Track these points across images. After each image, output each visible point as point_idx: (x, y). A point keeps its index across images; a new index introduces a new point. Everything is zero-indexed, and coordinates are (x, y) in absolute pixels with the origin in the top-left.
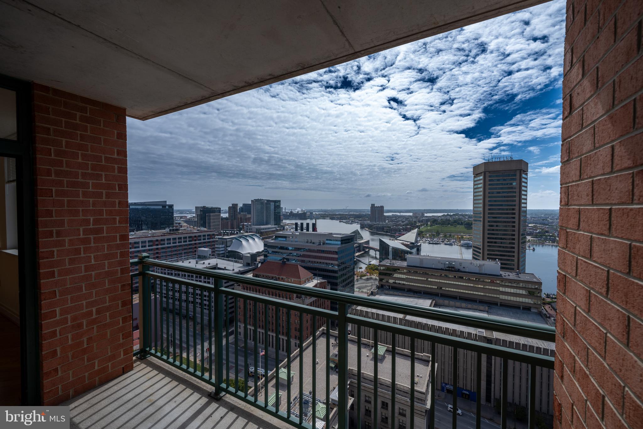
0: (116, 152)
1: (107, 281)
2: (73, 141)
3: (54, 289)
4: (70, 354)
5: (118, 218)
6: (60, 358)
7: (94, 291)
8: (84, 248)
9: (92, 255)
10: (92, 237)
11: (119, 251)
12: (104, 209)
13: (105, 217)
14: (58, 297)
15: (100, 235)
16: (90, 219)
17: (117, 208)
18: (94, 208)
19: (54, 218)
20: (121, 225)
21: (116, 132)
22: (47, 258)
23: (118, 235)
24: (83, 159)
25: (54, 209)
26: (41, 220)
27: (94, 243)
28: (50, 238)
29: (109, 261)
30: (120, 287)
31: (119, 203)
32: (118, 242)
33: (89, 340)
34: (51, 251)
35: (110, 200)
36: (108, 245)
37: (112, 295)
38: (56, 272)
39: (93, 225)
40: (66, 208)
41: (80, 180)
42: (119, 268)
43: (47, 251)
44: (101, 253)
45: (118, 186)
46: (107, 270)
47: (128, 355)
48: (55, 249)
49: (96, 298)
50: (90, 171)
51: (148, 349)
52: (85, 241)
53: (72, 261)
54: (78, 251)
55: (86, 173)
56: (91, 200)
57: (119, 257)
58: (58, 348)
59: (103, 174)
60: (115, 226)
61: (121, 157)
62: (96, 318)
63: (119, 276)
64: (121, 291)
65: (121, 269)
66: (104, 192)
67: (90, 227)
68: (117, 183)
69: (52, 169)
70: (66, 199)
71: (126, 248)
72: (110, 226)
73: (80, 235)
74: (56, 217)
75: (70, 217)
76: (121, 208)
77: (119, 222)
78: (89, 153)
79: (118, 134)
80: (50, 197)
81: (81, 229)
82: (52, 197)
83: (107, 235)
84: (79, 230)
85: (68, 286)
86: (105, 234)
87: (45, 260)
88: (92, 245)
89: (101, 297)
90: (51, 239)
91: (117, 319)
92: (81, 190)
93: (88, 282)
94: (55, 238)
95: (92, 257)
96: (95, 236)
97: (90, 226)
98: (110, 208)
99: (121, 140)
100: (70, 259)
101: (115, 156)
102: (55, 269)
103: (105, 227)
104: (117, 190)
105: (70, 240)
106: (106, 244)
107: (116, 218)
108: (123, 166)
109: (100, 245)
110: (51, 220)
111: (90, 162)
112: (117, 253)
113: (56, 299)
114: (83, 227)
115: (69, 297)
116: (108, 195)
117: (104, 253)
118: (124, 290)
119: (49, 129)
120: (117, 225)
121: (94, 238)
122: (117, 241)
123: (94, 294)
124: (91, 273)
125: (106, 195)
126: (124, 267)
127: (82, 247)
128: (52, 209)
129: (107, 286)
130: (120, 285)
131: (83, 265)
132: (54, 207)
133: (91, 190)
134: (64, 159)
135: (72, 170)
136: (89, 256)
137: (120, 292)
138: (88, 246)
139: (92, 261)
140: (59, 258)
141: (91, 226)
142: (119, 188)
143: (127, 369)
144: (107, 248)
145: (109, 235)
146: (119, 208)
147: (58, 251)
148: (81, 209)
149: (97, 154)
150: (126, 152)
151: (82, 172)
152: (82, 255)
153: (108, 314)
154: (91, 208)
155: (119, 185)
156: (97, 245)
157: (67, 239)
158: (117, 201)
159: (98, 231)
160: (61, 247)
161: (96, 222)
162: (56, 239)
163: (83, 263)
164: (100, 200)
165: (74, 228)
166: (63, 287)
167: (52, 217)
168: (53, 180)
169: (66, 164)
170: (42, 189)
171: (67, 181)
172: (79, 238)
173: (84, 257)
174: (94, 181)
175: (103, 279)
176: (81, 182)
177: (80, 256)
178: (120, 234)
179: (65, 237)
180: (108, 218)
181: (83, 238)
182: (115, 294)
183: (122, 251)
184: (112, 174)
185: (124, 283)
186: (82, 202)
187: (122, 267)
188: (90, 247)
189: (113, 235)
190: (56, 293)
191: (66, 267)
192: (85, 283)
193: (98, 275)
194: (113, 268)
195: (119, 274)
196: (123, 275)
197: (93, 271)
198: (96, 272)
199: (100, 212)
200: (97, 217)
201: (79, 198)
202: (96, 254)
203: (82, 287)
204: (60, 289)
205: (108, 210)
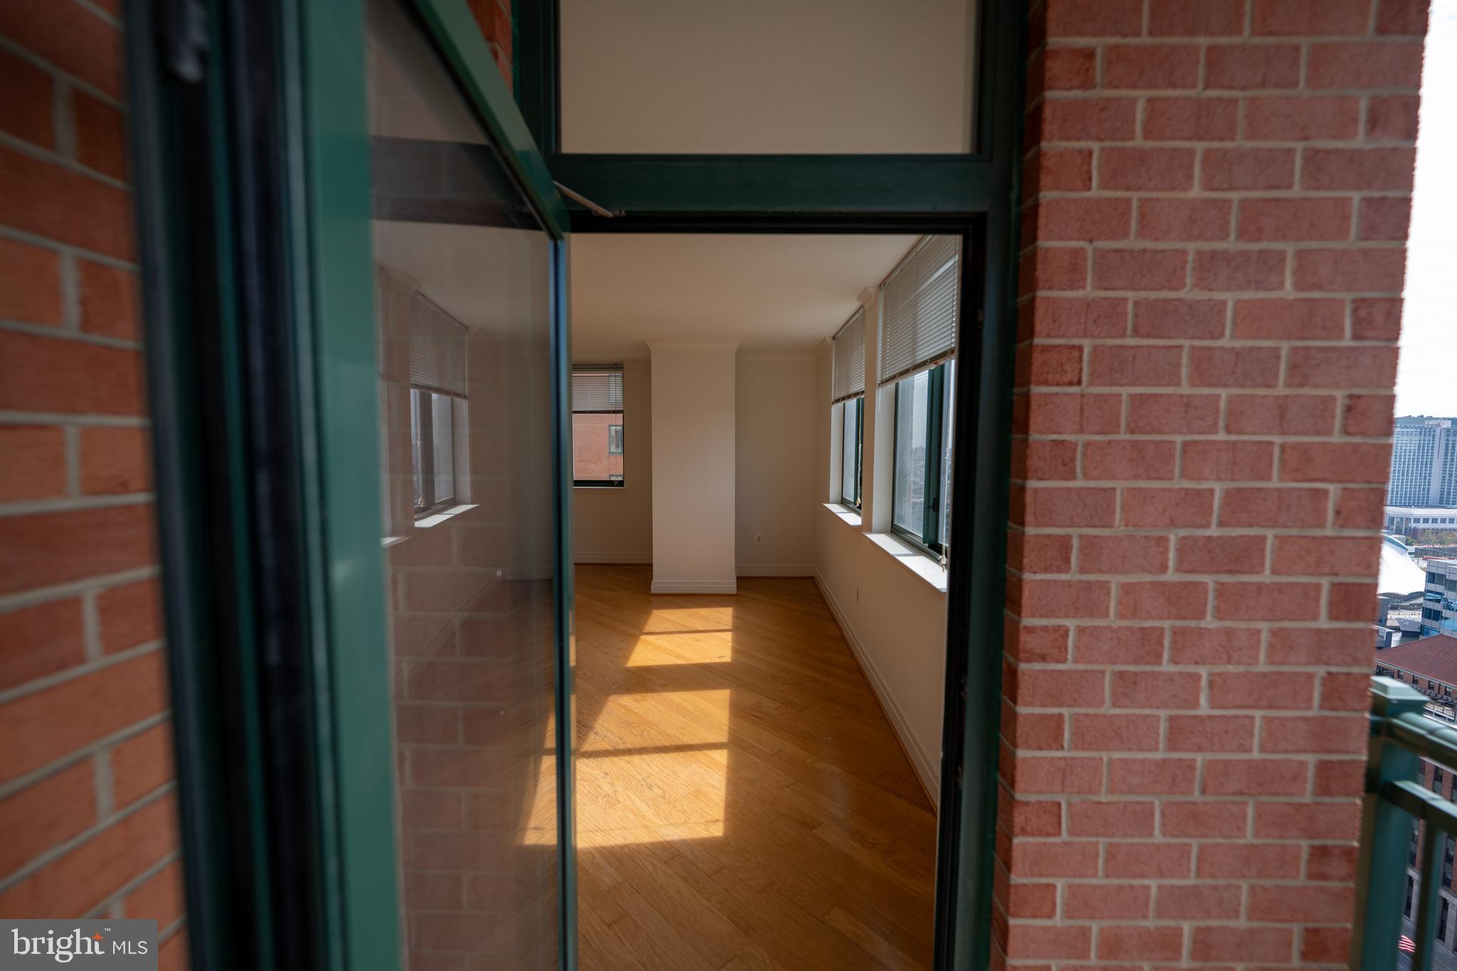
0: (1362, 117)
1: (1250, 811)
2: (1178, 92)
3: (1056, 798)
5: (1333, 489)
7: (1194, 844)
8: (1175, 631)
9: (1204, 672)
10: (1209, 580)
11: (1321, 671)
12: (1278, 440)
13: (1275, 483)
14: (1065, 836)
15: (1244, 579)
16: (1211, 491)
17: (1336, 438)
18: (1233, 438)
19: (1079, 483)
22: (1043, 658)
23: (1325, 582)
24: (1208, 186)
25: (1080, 439)
26: (1036, 490)
27: (1219, 614)
28: (1059, 571)
29: (1273, 714)
30: (1304, 855)
31: (1349, 409)
32: (1323, 623)
34: (1057, 629)
35: (1306, 391)
36: (1274, 633)
37: (1268, 883)
38: (1067, 726)
39: (1221, 524)
40: (1123, 436)
41: (1188, 293)
42: (1311, 759)
43: (1044, 629)
44: (1241, 669)
45: (1355, 311)
46: (1256, 755)
48: (1070, 623)
49: (1200, 882)
50: (1232, 244)
52: (1184, 601)
53: (1127, 686)
54: (1148, 645)
55: (1213, 254)
56: (1223, 393)
57: (1316, 701)
59: (1289, 248)
60: (1318, 533)
61: (1384, 143)
63: (1307, 798)
64: (1309, 876)
65: (1323, 767)
66: (1285, 347)
67: (1207, 533)
68: (1348, 297)
69: (1089, 248)
70: (1125, 391)
72: (1295, 532)
73: (1163, 568)
74: (1086, 476)
75: (1136, 477)
76: (1356, 440)
77: (1338, 513)
78: (1239, 143)
80: (1071, 384)
81: (1172, 538)
82: (1079, 383)
83: (1276, 579)
84: (1162, 541)
85: (1103, 798)
86: (1266, 577)
87: (1037, 666)
88: (1209, 622)
89: (1221, 882)
90: (1063, 577)
92: (1187, 343)
93: (1174, 799)
94: (1073, 576)
95: (1204, 683)
96: (1226, 578)
97: (1208, 526)
98: (1306, 440)
99: (1397, 39)
100: (1121, 676)
101: (1359, 141)
102: (1066, 712)
103: (1270, 534)
104: (1347, 333)
105: (1127, 589)
106: (1263, 626)
107: (1326, 492)
108: (1390, 194)
109: (1242, 625)
110: (1070, 490)
111: (1235, 196)
112: (1311, 677)
113: (1057, 840)
114: (1183, 533)
115: (1102, 842)
116: (1300, 368)
117: (1255, 669)
118: (1325, 879)
119: (1089, 55)
120: (1329, 532)
121: (1221, 590)
123: (1194, 856)
124: (1189, 756)
125: (1293, 367)
126: (1334, 757)
127: (1167, 624)
128: (1073, 438)
129: (1250, 838)
130: (1305, 844)
131: (1163, 714)
132: (1081, 431)
133: (1226, 342)
134: (1135, 196)
135: (1161, 245)
136: (1190, 675)
137: (1301, 881)
138: (1192, 624)
139: (1203, 700)
140: (1081, 667)
141: (1214, 531)
142: (1358, 322)
144: (1271, 646)
145: (1284, 579)
146: (1344, 439)
147: (1081, 631)
148: (1178, 439)
149: (1271, 144)
151: (1200, 253)
152: (1166, 667)
154: (1221, 436)
155: (1358, 303)
156: (1227, 624)
157: (1115, 581)
158: (1340, 395)
159: (1241, 556)
160: (1091, 615)
161: (1238, 506)
162: (1078, 577)
163: (1165, 705)
164: (1261, 392)
165: (1143, 532)
166: (1084, 796)
167: (1073, 476)
168: (1088, 304)
169: (1142, 216)
170: (1046, 349)
171: (1136, 303)
172: (1162, 584)
173: (1170, 678)
174: (1247, 295)
175: (1236, 799)
176: (1191, 305)
177: (1156, 668)
178: (1337, 580)
179: (1109, 571)
180: (1289, 491)
181: (1174, 584)
182: (1281, 882)
183: (1334, 669)
184: (1330, 245)
185: (1329, 842)
186: (1188, 405)
187: (1325, 757)
188: (1200, 633)
189: (1304, 585)
190: (1059, 816)
191: (1102, 711)
192: (1166, 798)
193: (1218, 773)
194: (1286, 752)
195: (1309, 786)
196: (1327, 800)
197: (1200, 749)
198: (1210, 756)
199: (1258, 459)
200: (1242, 484)
201: (1178, 384)
202: (1218, 669)
203: (1152, 815)
204: (1076, 799)
205: (1294, 446)
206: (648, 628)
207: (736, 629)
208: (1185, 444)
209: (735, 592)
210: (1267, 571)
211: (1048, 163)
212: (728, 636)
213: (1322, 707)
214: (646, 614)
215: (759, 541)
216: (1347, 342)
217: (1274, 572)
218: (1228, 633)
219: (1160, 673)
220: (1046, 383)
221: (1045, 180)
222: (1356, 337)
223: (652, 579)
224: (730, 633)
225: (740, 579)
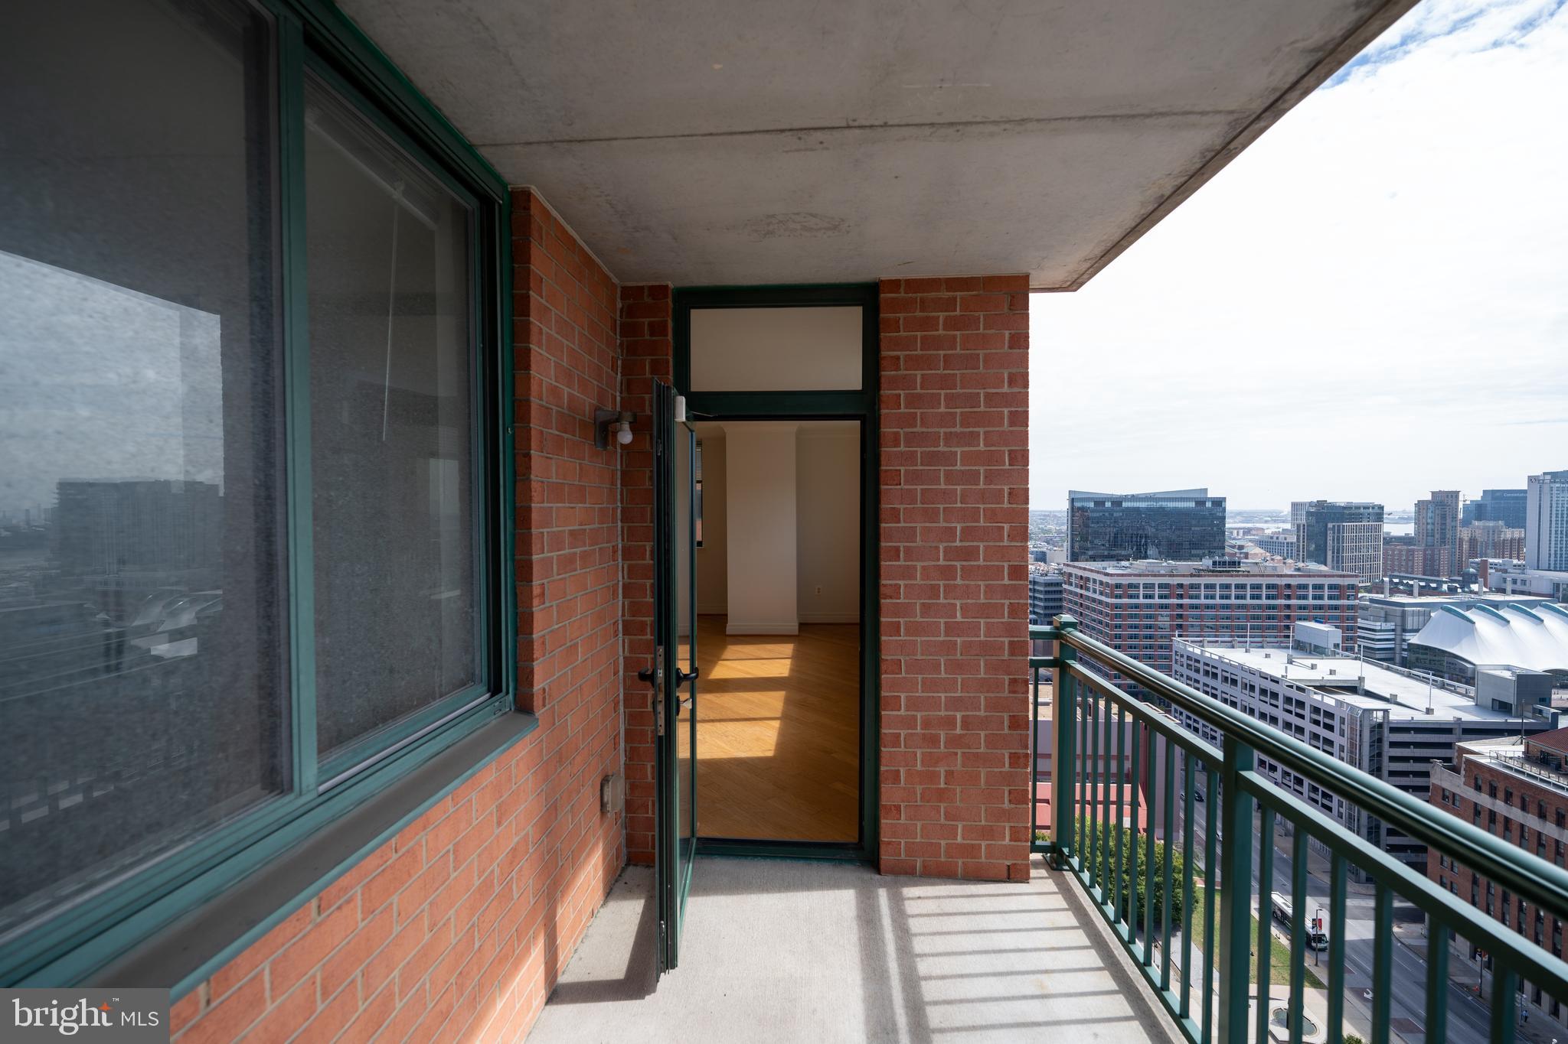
0: (1006, 381)
1: (982, 664)
2: (933, 372)
3: (899, 657)
4: (919, 789)
5: (1006, 526)
6: (904, 789)
7: (959, 678)
8: (945, 586)
9: (958, 603)
10: (958, 564)
12: (982, 506)
13: (982, 523)
14: (903, 674)
15: (972, 563)
16: (956, 528)
17: (1006, 505)
18: (964, 505)
19: (902, 524)
20: (1013, 544)
21: (1007, 333)
22: (891, 597)
23: (1006, 565)
24: (947, 407)
25: (902, 507)
26: (885, 527)
27: (963, 578)
28: (895, 561)
29: (989, 620)
30: (1007, 683)
31: (1010, 494)
32: (1006, 581)
33: (949, 774)
34: (896, 585)
35: (992, 486)
36: (987, 586)
37: (992, 695)
38: (902, 626)
39: (961, 541)
40: (919, 505)
41: (942, 448)
42: (1006, 640)
43: (891, 585)
44: (974, 601)
45: (1009, 454)
46: (983, 638)
47: (1019, 843)
48: (902, 583)
49: (963, 695)
50: (958, 429)
51: (1066, 850)
52: (948, 573)
53: (926, 609)
54: (934, 591)
55: (951, 433)
56: (959, 488)
57: (1006, 615)
58: (902, 771)
59: (981, 430)
60: (1001, 544)
61: (1016, 390)
62: (961, 736)
63: (1006, 657)
64: (1010, 692)
65: (1011, 643)
66: (982, 469)
67: (955, 544)
68: (1006, 449)
69: (901, 431)
70: (919, 487)
71: (1021, 598)
72: (991, 544)
73: (939, 560)
74: (905, 522)
75: (925, 522)
76: (1014, 506)
77: (1009, 537)
78: (959, 390)
79: (1012, 337)
80: (897, 485)
81: (941, 546)
82: (900, 484)
83: (985, 563)
84: (937, 548)
85: (919, 657)
86: (981, 562)
87: (888, 601)
88: (959, 581)
89: (972, 695)
90: (897, 563)
91: (999, 751)
92: (942, 468)
93: (949, 657)
94: (902, 563)
95: (958, 607)
96: (964, 563)
97: (955, 541)
98: (993, 506)
99: (1018, 351)
100: (923, 604)
101: (1006, 389)
102: (901, 620)
103: (982, 545)
104: (1007, 463)
105: (923, 567)
106: (982, 583)
107: (1003, 527)
108: (1020, 409)
109: (973, 583)
110: (898, 527)
111: (958, 410)
112: (1003, 604)
113: (900, 676)
114: (945, 544)
115: (920, 677)
116: (990, 477)
117: (978, 601)
118: (1015, 692)
119: (898, 358)
120: (1006, 543)
121: (963, 568)
122: (1003, 579)
123: (959, 683)
124: (955, 639)
125: (986, 477)
126: (1016, 639)
127: (941, 583)
128: (898, 506)
129: (983, 675)
130: (1006, 678)
131: (942, 621)
132: (902, 503)
133: (958, 467)
134: (919, 411)
135: (930, 430)
136: (953, 604)
137: (1006, 694)
138: (952, 582)
139: (958, 614)
140: (907, 601)
141: (958, 543)
142: (1010, 459)
143: (1016, 874)
144: (985, 592)
145: (988, 563)
146: (1009, 506)
147: (906, 586)
148: (941, 506)
149: (970, 391)
150: (1027, 374)
151: (945, 433)
152: (942, 600)
153: (983, 734)
154: (959, 505)
155: (1010, 452)
156: (967, 582)
157: (919, 564)
158: (1006, 489)
159: (970, 554)
160: (910, 579)
161: (967, 533)
162: (904, 563)
163: (942, 617)
164: (974, 487)
165: (930, 544)
166: (911, 657)
167: (899, 522)
168: (902, 453)
169: (922, 419)
170: (886, 471)
171: (921, 452)
172: (938, 566)
173: (944, 605)
174: (966, 449)
175: (976, 657)
176: (944, 453)
177: (938, 601)
178: (1011, 563)
179: (916, 561)
180: (988, 527)
181: (943, 566)
182: (998, 695)
183: (1012, 601)
184: (997, 429)
185: (1016, 677)
186: (944, 493)
187: (1012, 639)
188: (955, 586)
189: (998, 566)
190: (901, 666)
191: (917, 619)
192: (946, 657)
193: (967, 646)
194: (995, 637)
195: (1006, 652)
196: (1014, 658)
197: (959, 636)
198: (963, 639)
199: (974, 515)
200: (968, 524)
201: (940, 484)
202: (965, 601)
203: (940, 665)
204: (907, 658)
205: (988, 509)
206: (724, 657)
207: (794, 657)
208: (944, 508)
209: (797, 633)
210: (981, 560)
211: (883, 399)
212: (788, 662)
213: (1009, 617)
214: (722, 647)
215: (819, 592)
216: (1007, 467)
217: (984, 560)
218: (967, 586)
219: (940, 603)
220: (887, 484)
221: (883, 406)
222: (1010, 465)
223: (727, 623)
224: (790, 660)
225: (802, 625)
